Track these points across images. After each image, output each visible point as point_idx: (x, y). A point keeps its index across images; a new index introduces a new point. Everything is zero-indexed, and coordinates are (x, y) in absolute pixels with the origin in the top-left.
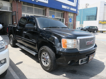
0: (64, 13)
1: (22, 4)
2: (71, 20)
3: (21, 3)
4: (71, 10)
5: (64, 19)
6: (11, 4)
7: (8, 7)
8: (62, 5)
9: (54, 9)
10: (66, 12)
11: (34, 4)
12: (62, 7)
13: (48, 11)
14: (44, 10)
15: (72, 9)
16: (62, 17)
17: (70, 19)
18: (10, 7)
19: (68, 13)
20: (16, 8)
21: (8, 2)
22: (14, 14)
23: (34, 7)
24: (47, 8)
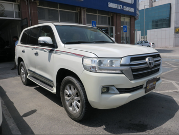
0: (112, 17)
1: (38, 4)
2: (126, 28)
3: (36, 3)
4: (125, 10)
5: (114, 28)
6: (19, 6)
7: (13, 12)
8: (109, 3)
9: (94, 11)
10: (117, 14)
11: (60, 4)
12: (109, 6)
13: (84, 15)
14: (76, 14)
15: (127, 9)
16: (109, 24)
17: (124, 27)
18: (17, 11)
19: (120, 16)
20: (28, 12)
21: (13, 3)
22: (25, 22)
23: (59, 10)
24: (82, 9)
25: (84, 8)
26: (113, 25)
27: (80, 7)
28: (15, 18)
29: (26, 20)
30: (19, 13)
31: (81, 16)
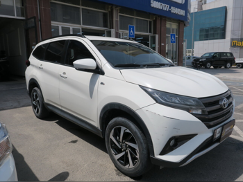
0: (155, 22)
2: (174, 37)
4: (172, 11)
5: (157, 36)
7: (13, 7)
8: (152, 1)
9: (130, 11)
10: (161, 17)
12: (152, 5)
14: (105, 15)
15: (175, 10)
16: (150, 32)
17: (172, 35)
18: (19, 6)
19: (165, 21)
20: (37, 8)
22: (31, 23)
23: (81, 7)
24: (114, 7)
25: (117, 6)
26: (155, 33)
27: (112, 5)
28: (16, 17)
29: (33, 20)
30: (22, 9)
31: (112, 18)
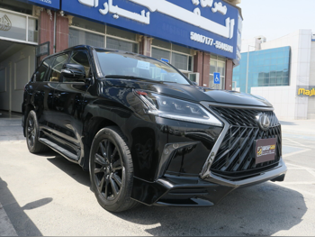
0: (196, 57)
1: (71, 22)
2: (219, 77)
3: (67, 20)
4: (217, 46)
5: (198, 75)
6: (37, 21)
7: (25, 30)
8: (192, 33)
9: (165, 42)
10: (204, 52)
11: (108, 25)
12: (192, 38)
13: (148, 48)
14: (135, 45)
15: (220, 45)
16: (190, 69)
17: (215, 74)
18: (33, 29)
19: (209, 57)
20: (52, 33)
21: (28, 16)
22: (44, 49)
23: (106, 35)
24: (145, 38)
25: (149, 37)
26: (195, 71)
27: (143, 34)
28: (27, 42)
29: (46, 46)
30: (35, 33)
31: (143, 50)
